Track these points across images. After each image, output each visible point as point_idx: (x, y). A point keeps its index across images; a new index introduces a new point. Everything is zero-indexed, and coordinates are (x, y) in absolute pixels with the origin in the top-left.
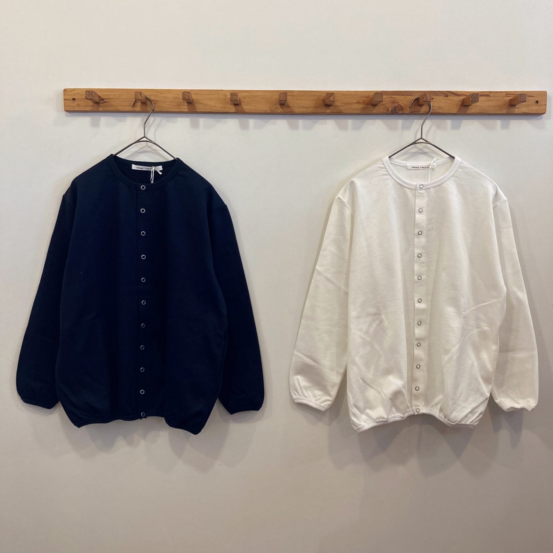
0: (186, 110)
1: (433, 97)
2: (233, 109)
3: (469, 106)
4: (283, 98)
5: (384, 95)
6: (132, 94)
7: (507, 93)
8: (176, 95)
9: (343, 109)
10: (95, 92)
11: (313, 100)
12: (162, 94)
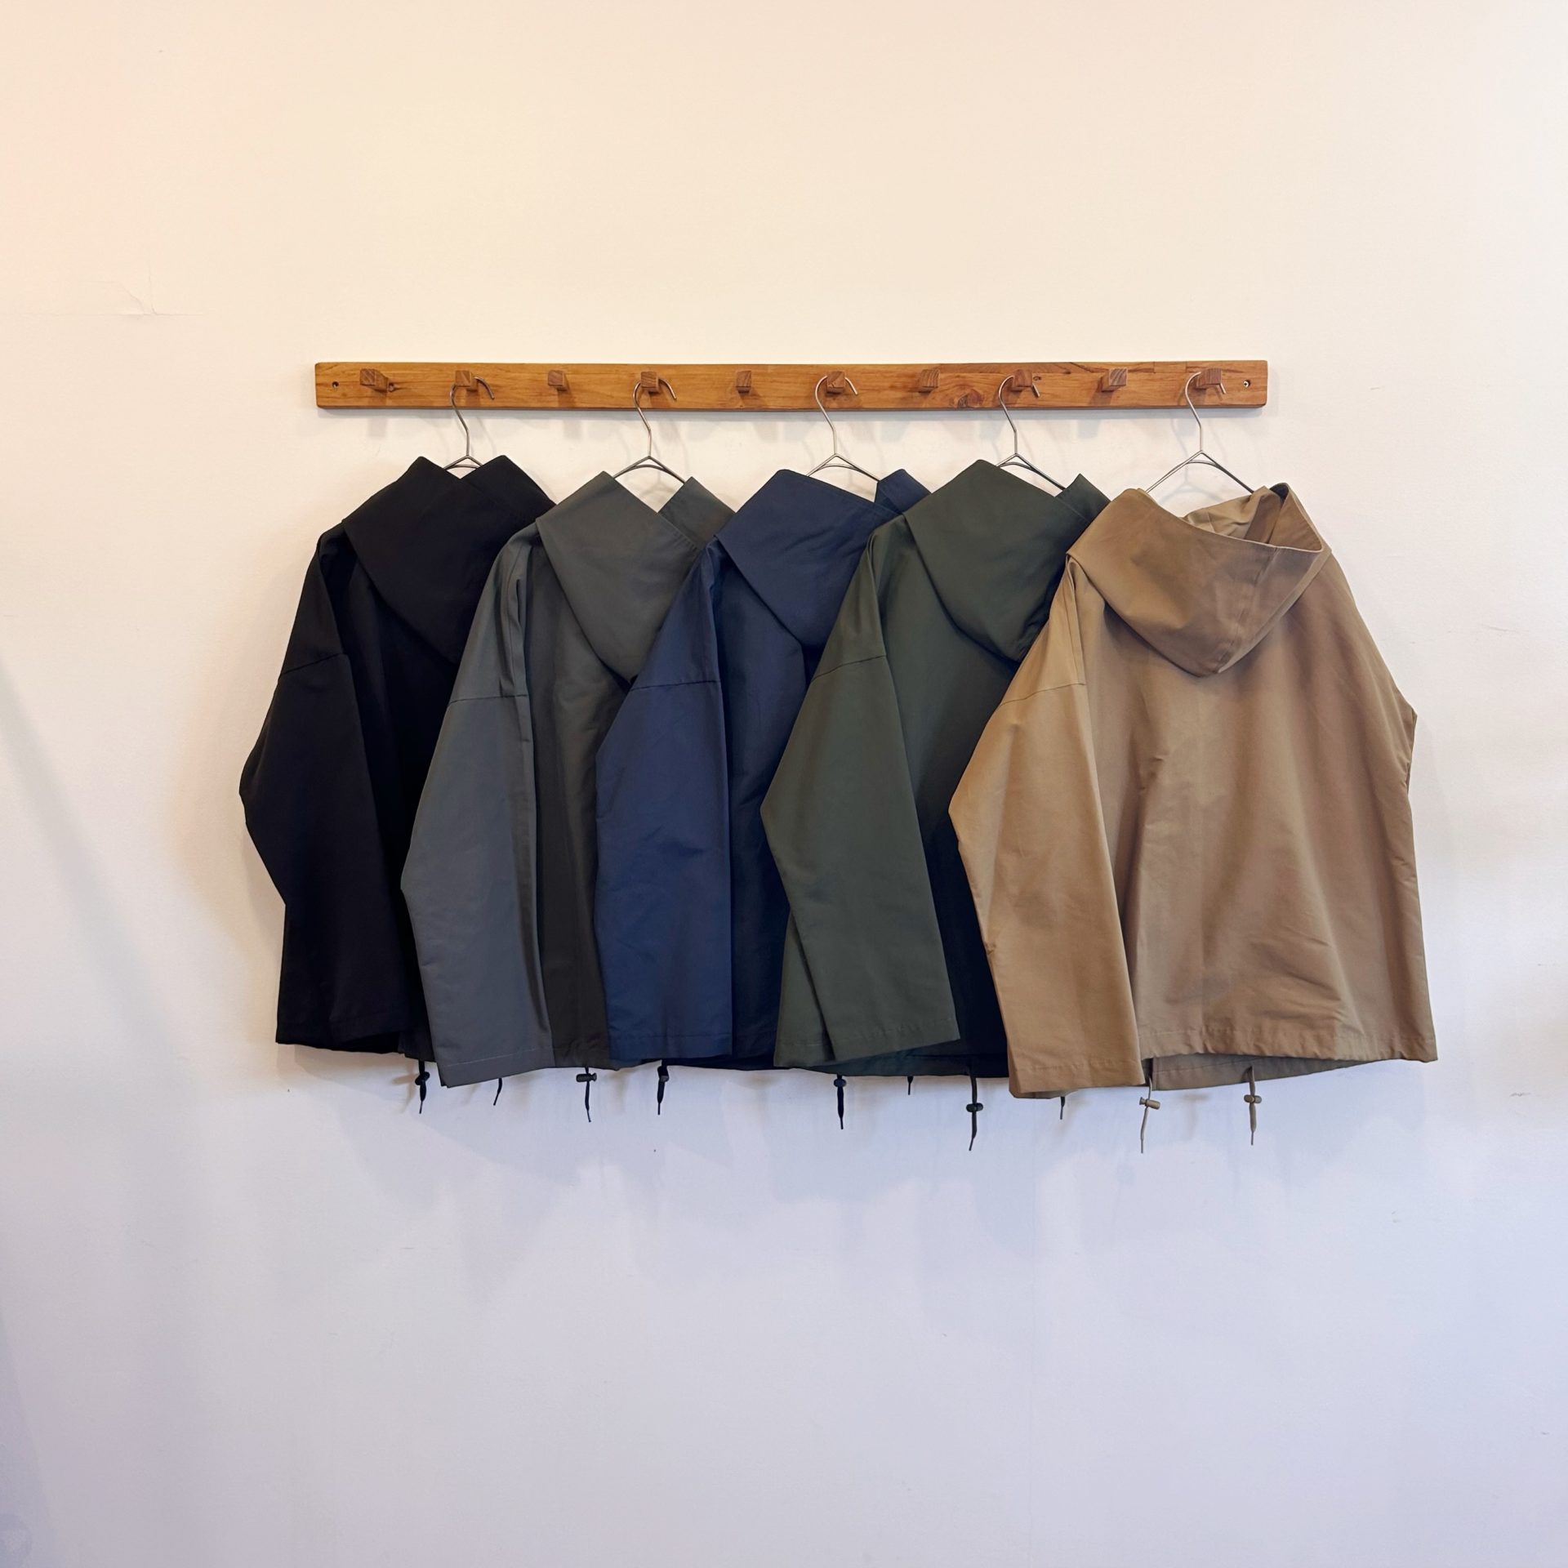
0: (556, 405)
1: (1040, 375)
2: (645, 401)
3: (1112, 391)
4: (744, 382)
5: (942, 373)
6: (449, 372)
7: (1189, 365)
8: (536, 375)
9: (865, 399)
10: (378, 372)
11: (804, 383)
12: (509, 374)
